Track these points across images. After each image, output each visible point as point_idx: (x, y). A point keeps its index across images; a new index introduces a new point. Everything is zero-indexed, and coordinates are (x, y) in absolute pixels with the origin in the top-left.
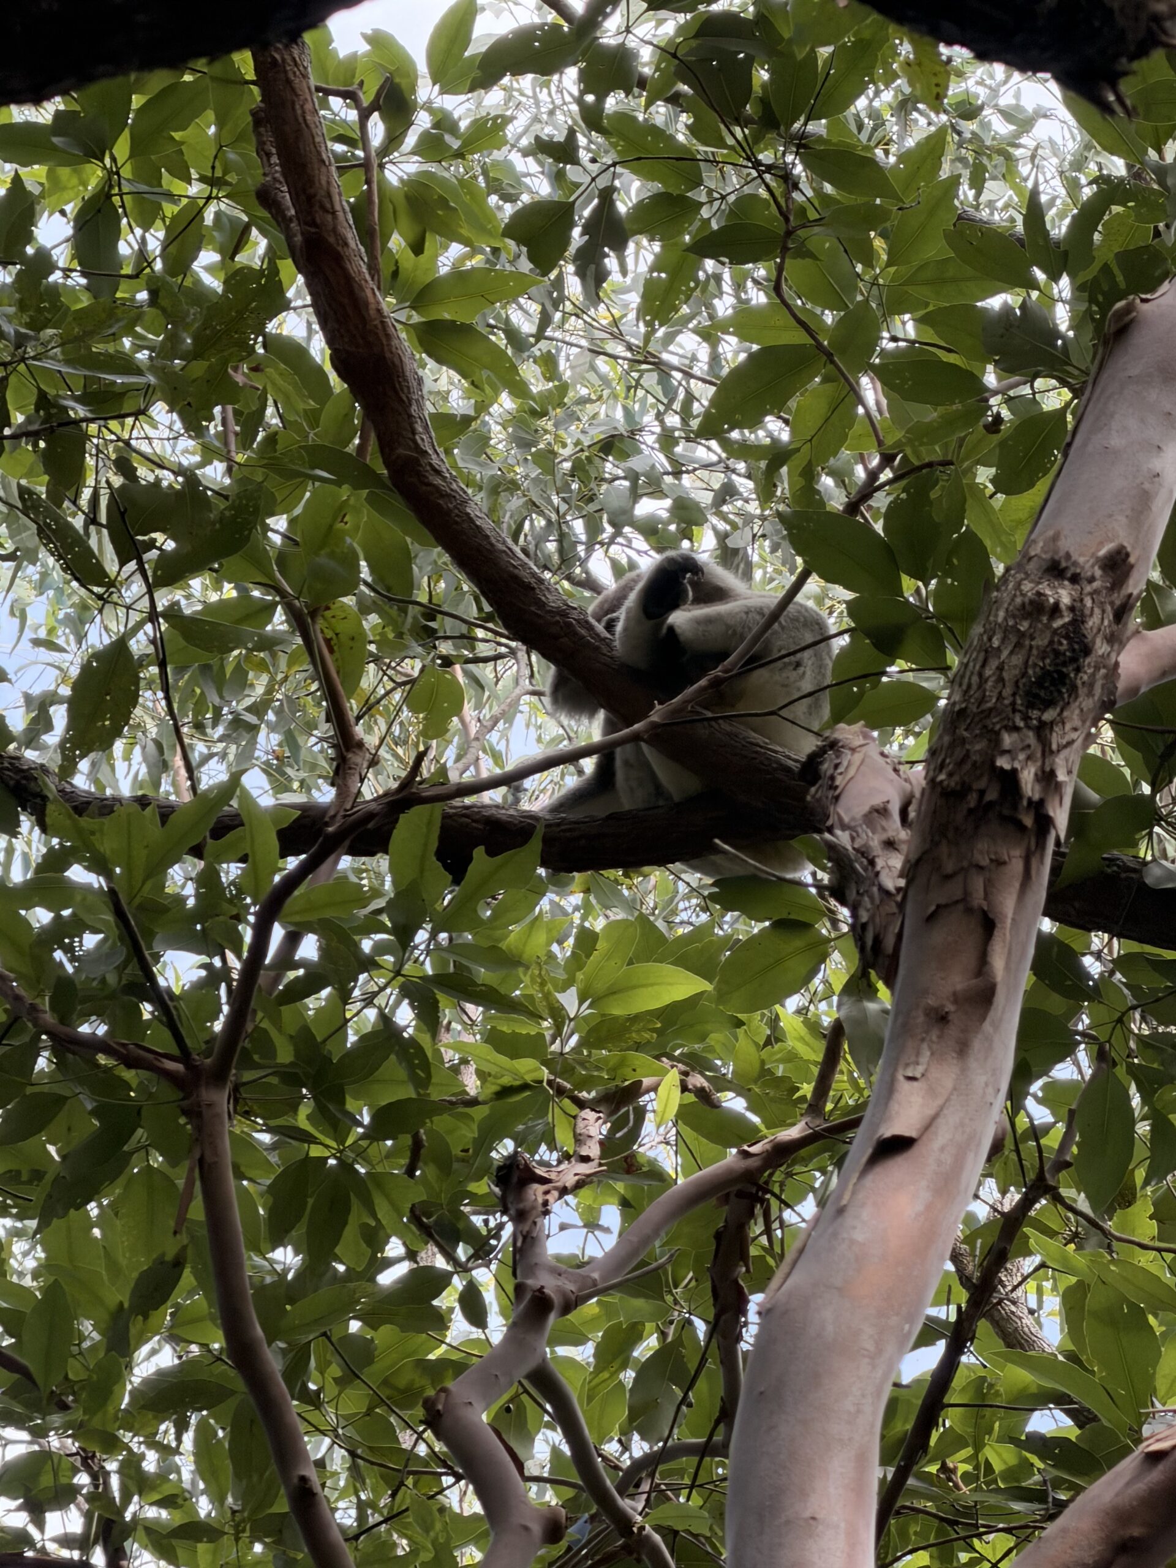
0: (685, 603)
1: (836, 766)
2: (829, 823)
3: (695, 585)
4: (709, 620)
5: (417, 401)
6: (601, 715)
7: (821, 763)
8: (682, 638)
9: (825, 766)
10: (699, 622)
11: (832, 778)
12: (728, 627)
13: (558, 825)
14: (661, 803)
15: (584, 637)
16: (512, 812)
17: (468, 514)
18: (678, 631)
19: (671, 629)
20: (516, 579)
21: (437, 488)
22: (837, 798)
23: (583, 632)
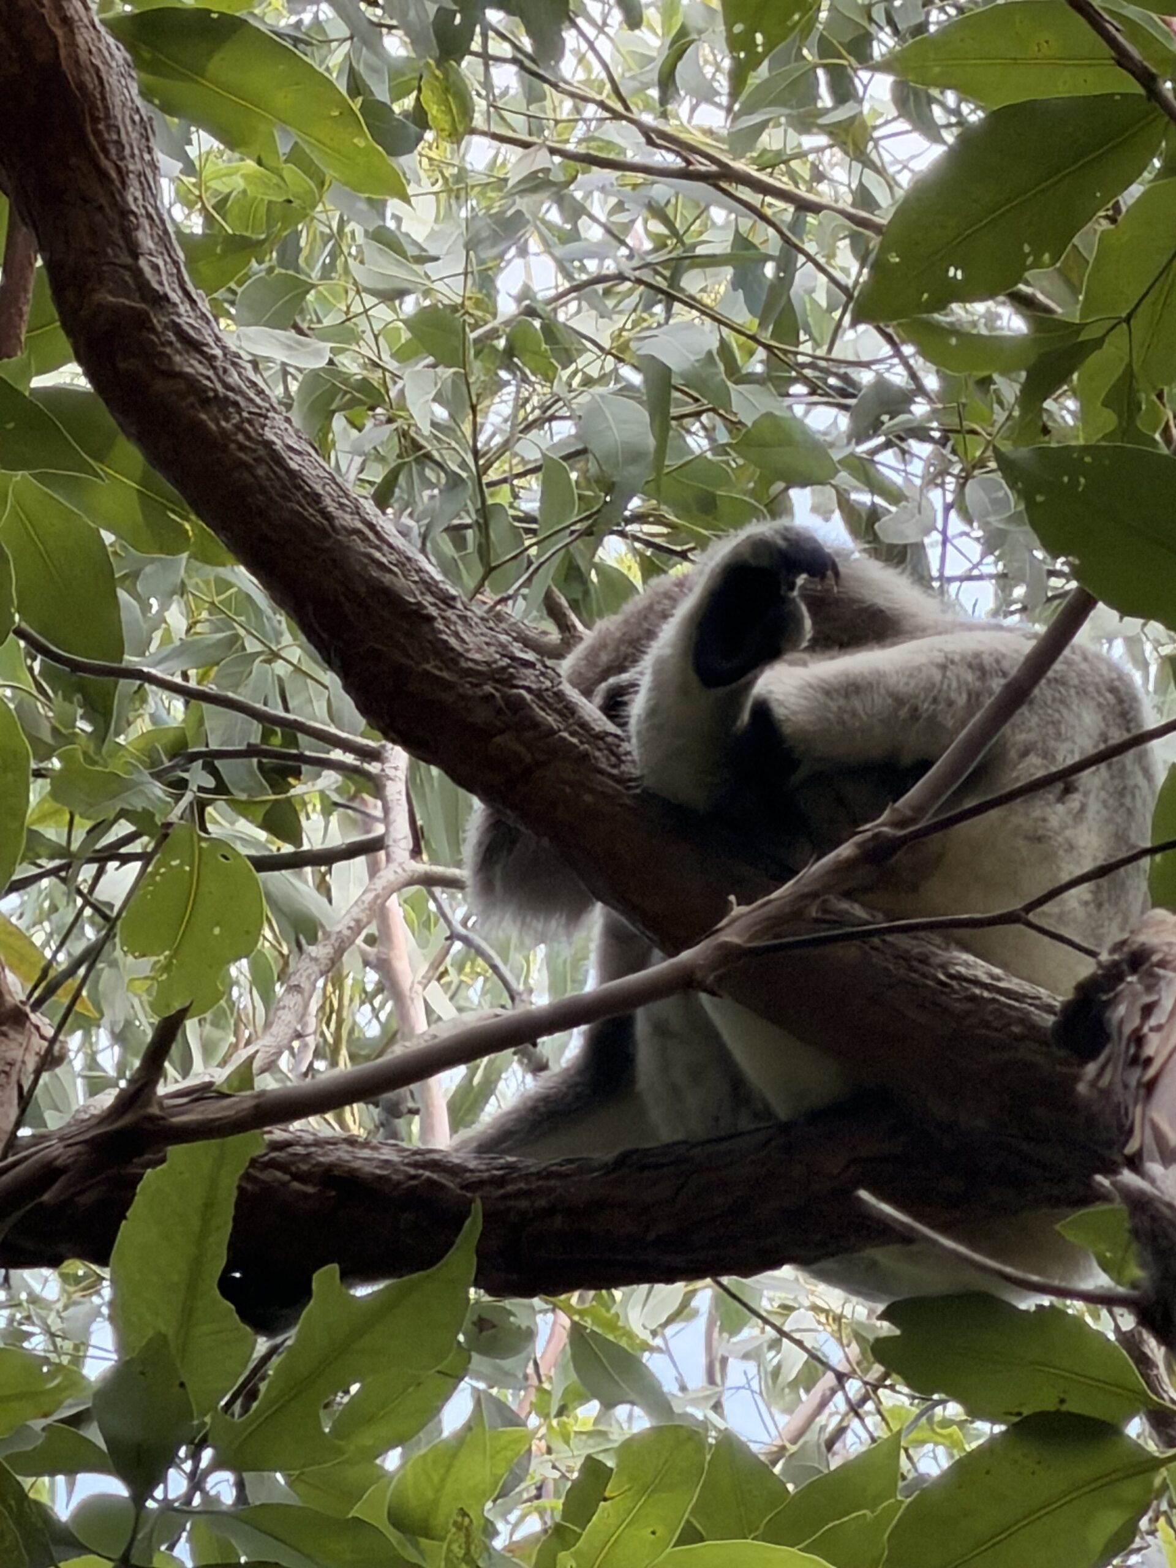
0: (794, 647)
1: (1148, 1010)
2: (1132, 1147)
3: (818, 604)
4: (852, 688)
5: (141, 175)
6: (597, 916)
7: (1112, 1003)
8: (787, 729)
9: (1121, 1010)
10: (828, 691)
11: (1138, 1039)
12: (899, 700)
13: (500, 1182)
14: (745, 1123)
15: (552, 732)
16: (387, 1154)
17: (269, 444)
18: (779, 712)
19: (762, 710)
20: (390, 598)
21: (192, 383)
22: (1150, 1087)
23: (551, 720)
